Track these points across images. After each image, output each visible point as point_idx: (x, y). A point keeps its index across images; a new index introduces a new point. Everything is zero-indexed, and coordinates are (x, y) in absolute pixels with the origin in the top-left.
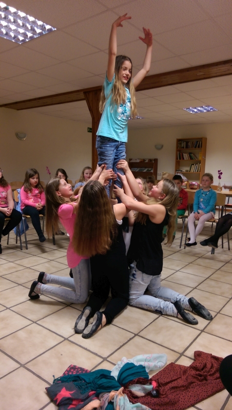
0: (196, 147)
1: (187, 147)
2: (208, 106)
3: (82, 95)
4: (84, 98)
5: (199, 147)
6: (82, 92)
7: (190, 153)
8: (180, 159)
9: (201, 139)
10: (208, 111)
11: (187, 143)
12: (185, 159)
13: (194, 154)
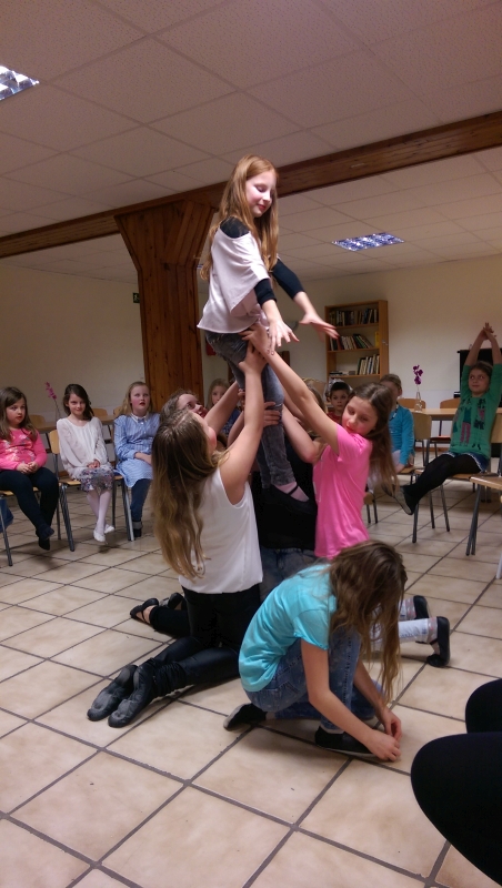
0: (366, 322)
1: (348, 322)
2: (383, 234)
3: (112, 224)
4: (117, 228)
5: (372, 321)
6: (112, 217)
7: (355, 335)
8: (336, 348)
9: (376, 303)
10: (385, 244)
11: (348, 314)
12: (346, 348)
13: (364, 337)
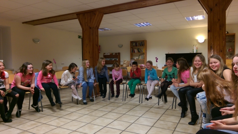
0: (141, 46)
1: (136, 46)
2: (147, 23)
3: (75, 16)
4: (77, 17)
5: (143, 45)
6: (76, 14)
7: (138, 49)
8: (133, 52)
9: (144, 41)
10: (147, 25)
11: (136, 43)
12: (136, 52)
13: (140, 50)
